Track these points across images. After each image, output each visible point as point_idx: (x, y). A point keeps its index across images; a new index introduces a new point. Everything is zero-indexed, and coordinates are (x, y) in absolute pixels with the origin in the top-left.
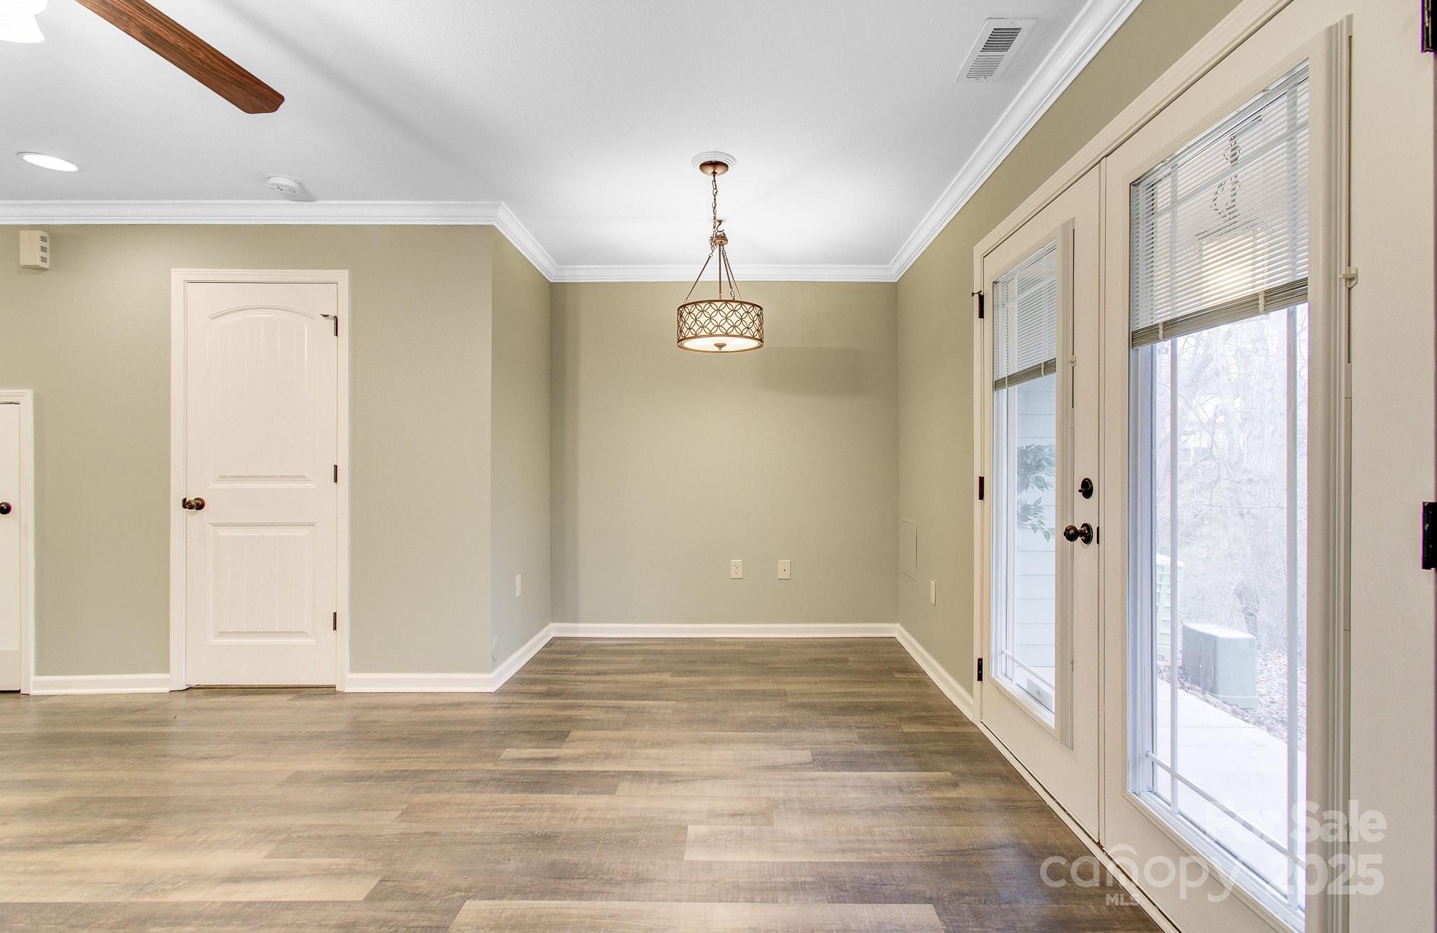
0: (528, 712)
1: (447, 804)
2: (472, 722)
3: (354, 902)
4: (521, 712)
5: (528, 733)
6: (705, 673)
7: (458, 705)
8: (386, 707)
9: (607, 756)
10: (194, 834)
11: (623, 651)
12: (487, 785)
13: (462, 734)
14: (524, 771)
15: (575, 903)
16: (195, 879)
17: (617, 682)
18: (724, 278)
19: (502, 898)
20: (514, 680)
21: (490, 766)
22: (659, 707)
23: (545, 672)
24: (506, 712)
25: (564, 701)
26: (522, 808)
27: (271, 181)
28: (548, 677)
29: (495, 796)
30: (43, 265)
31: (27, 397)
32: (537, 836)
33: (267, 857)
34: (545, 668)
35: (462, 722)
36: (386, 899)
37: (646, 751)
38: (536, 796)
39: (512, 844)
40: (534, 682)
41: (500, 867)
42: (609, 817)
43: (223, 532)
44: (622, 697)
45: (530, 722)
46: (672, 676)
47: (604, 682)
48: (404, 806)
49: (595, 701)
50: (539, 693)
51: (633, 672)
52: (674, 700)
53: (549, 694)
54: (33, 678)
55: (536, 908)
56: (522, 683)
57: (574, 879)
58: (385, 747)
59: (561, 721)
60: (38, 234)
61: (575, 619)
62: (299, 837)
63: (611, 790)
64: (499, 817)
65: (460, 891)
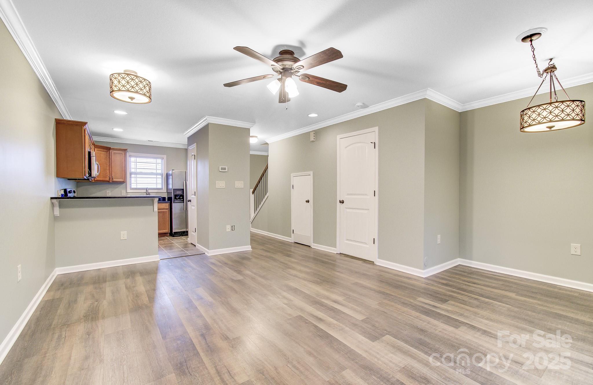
0: (435, 288)
1: (393, 306)
2: (412, 285)
3: (358, 320)
4: (432, 287)
5: (431, 295)
6: (539, 300)
7: (409, 278)
8: (386, 272)
9: (461, 315)
10: (331, 288)
11: (492, 277)
12: (408, 306)
13: (407, 288)
14: (423, 307)
15: (423, 354)
16: (328, 298)
17: (482, 289)
18: (553, 90)
19: (398, 340)
20: (435, 276)
21: (412, 301)
22: (500, 306)
23: (449, 277)
24: (426, 286)
25: (452, 289)
26: (417, 317)
27: (356, 105)
28: (449, 278)
29: (409, 310)
30: (314, 140)
31: (311, 173)
32: (419, 328)
33: (343, 300)
34: (449, 275)
35: (408, 284)
36: (366, 323)
37: (482, 320)
38: (424, 316)
39: (409, 326)
40: (443, 279)
41: (402, 331)
42: (451, 335)
43: (348, 210)
44: (482, 295)
45: (433, 292)
46: (516, 295)
47: (475, 287)
48: (380, 302)
49: (467, 293)
50: (443, 283)
51: (493, 288)
52: (511, 306)
53: (446, 285)
54: (312, 243)
55: (408, 348)
56: (437, 278)
57: (426, 347)
58: (381, 284)
59: (447, 296)
60: (313, 133)
61: (471, 259)
62: (351, 298)
63: (457, 327)
64: (408, 317)
65: (387, 331)
